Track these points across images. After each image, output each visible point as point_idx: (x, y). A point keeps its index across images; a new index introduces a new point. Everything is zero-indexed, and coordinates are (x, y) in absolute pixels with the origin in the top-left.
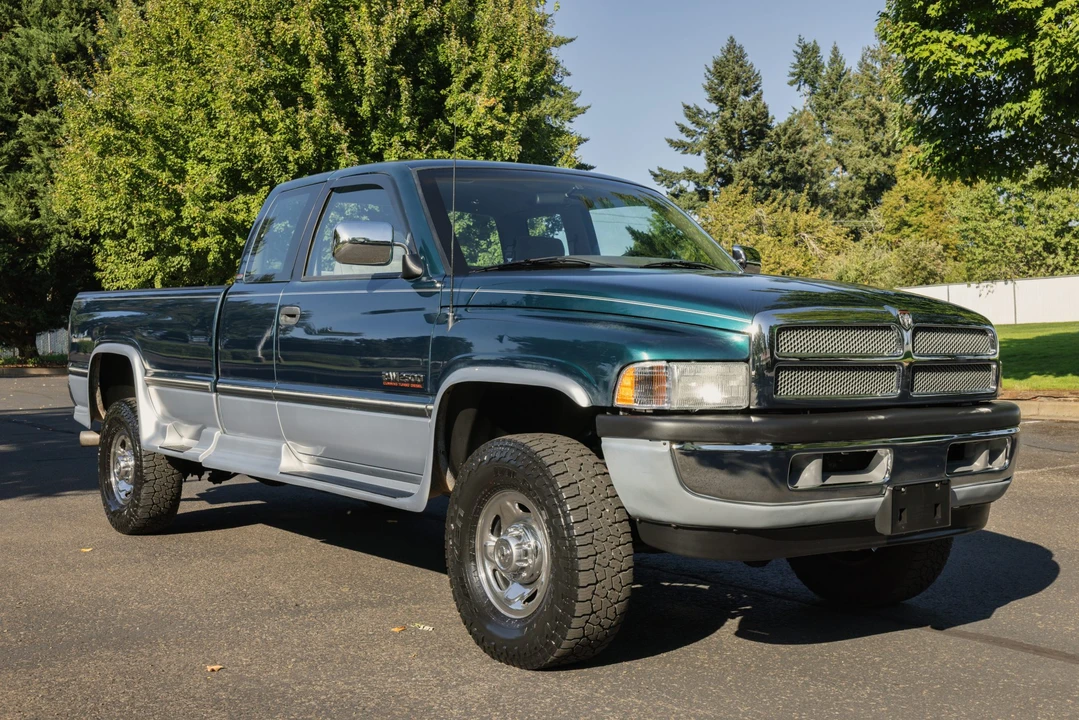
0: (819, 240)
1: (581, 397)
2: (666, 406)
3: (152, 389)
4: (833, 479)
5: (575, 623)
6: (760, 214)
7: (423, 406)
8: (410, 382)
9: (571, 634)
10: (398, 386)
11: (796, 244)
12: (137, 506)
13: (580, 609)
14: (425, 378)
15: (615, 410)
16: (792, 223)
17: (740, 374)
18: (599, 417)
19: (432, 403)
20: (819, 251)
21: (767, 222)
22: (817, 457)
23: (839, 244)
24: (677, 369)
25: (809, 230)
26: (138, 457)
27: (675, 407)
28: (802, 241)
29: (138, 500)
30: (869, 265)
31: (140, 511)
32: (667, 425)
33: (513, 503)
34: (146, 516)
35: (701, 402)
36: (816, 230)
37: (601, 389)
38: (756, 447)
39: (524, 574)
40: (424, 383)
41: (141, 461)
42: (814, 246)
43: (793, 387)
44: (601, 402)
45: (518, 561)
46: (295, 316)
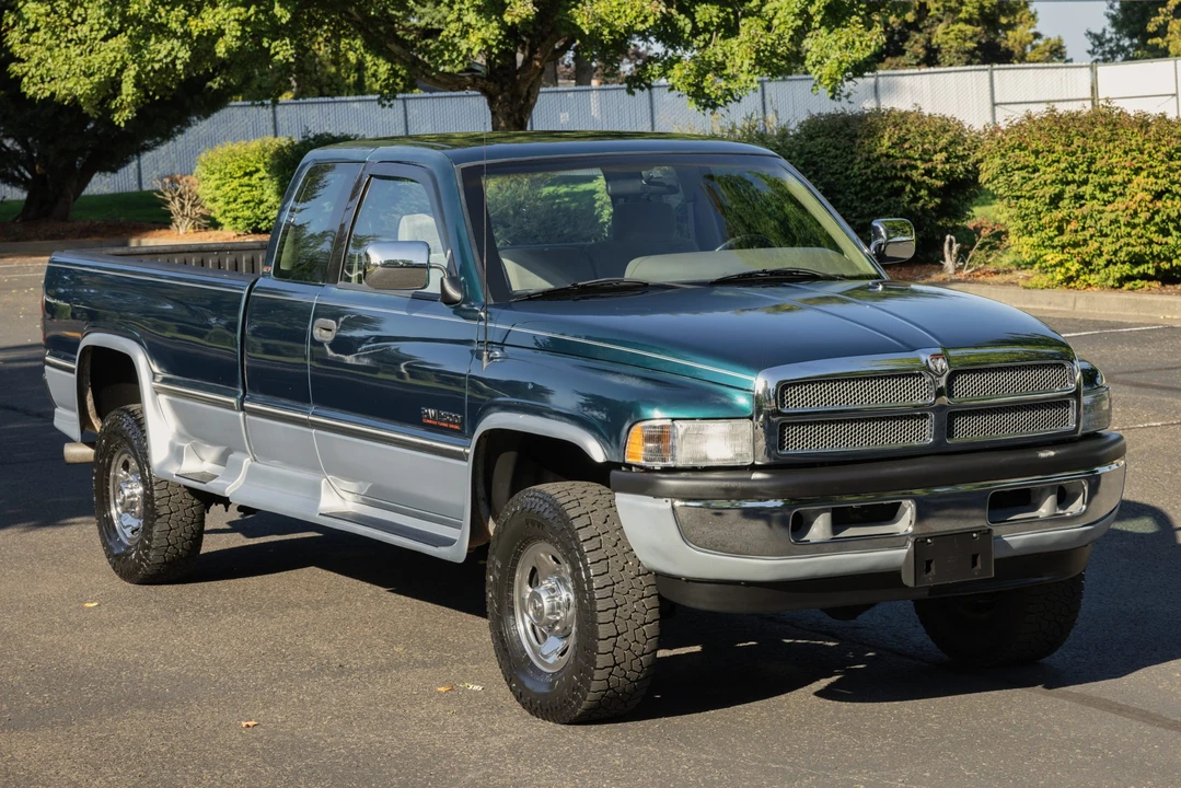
1: (597, 452)
2: (671, 464)
5: (598, 675)
7: (462, 450)
8: (448, 422)
9: (594, 686)
10: (437, 425)
12: (148, 547)
13: (601, 661)
14: (463, 419)
15: (629, 466)
17: (744, 431)
18: (613, 472)
19: (469, 447)
22: (825, 511)
24: (681, 426)
26: (147, 482)
27: (680, 463)
29: (150, 540)
31: (152, 554)
32: (672, 483)
33: (546, 553)
34: (161, 560)
35: (706, 459)
37: (614, 445)
38: (771, 504)
39: (557, 628)
40: (462, 424)
41: (152, 490)
43: (801, 443)
44: (616, 460)
45: (549, 614)
46: (330, 330)
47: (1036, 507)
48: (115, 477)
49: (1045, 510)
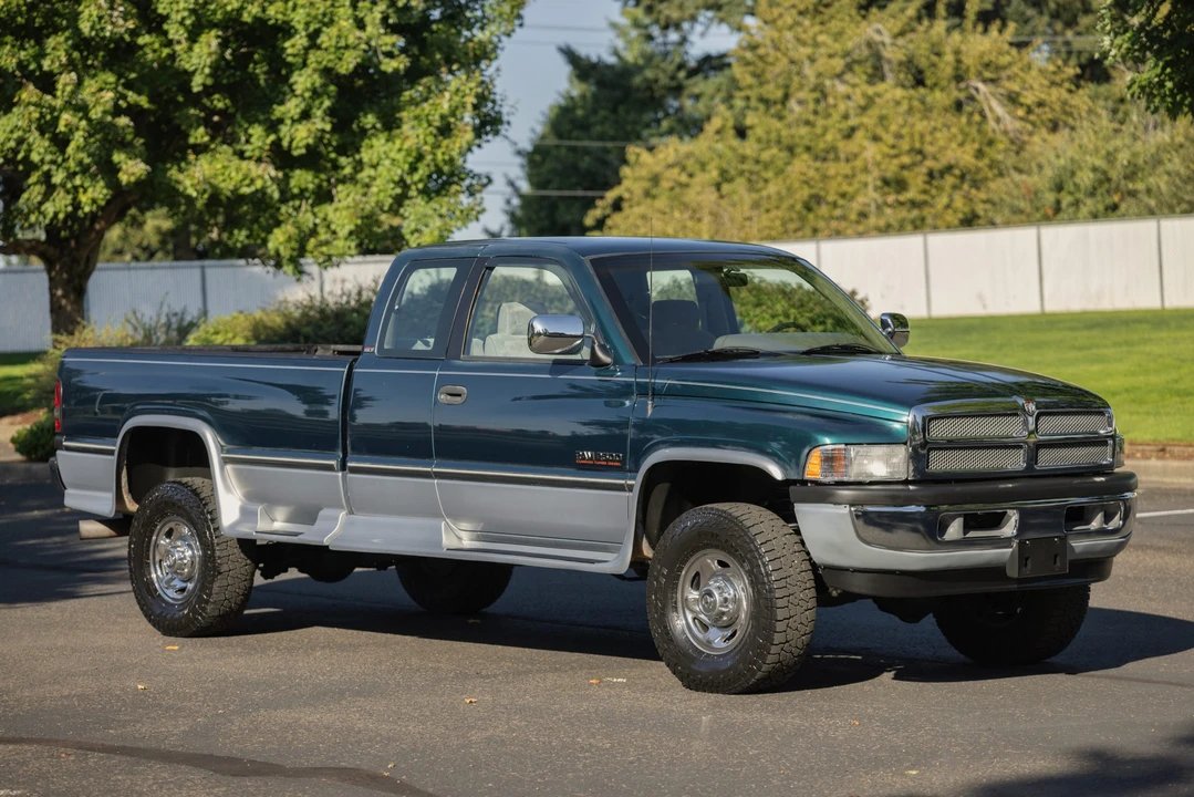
0: (1013, 99)
1: (777, 473)
2: (845, 479)
3: (226, 467)
4: (972, 534)
5: (774, 649)
6: (877, 38)
7: (623, 482)
8: (607, 460)
9: (770, 659)
10: (594, 464)
11: (959, 106)
12: (207, 602)
13: (778, 638)
14: (624, 457)
15: (804, 482)
16: (949, 58)
17: (901, 453)
18: (792, 488)
19: (634, 479)
20: (1011, 124)
21: (893, 54)
22: (959, 516)
23: (1057, 107)
24: (853, 451)
25: (988, 75)
26: (207, 546)
27: (852, 479)
28: (972, 98)
29: (209, 595)
30: (1123, 158)
31: (209, 608)
32: (845, 493)
33: (713, 560)
34: (216, 613)
35: (872, 475)
36: (1004, 74)
37: (793, 466)
38: (912, 509)
39: (725, 618)
40: (623, 461)
41: (213, 551)
42: (1000, 110)
43: (940, 463)
44: (794, 476)
45: (721, 606)
46: (460, 395)
47: (1088, 523)
48: (156, 545)
49: (1095, 524)
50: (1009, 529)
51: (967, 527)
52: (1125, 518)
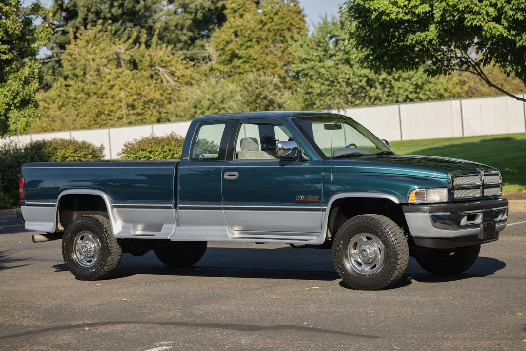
0: (172, 74)
1: (396, 200)
2: (425, 202)
3: (115, 209)
4: (469, 222)
5: (396, 271)
6: (119, 51)
7: (320, 207)
8: (312, 199)
9: (395, 275)
10: (305, 201)
11: (152, 77)
12: (105, 265)
13: (398, 267)
14: (320, 197)
15: (407, 204)
16: (148, 58)
17: (445, 192)
18: (403, 207)
19: (326, 206)
20: (173, 83)
21: (126, 57)
22: (465, 215)
23: (189, 76)
24: (429, 191)
25: (163, 65)
26: (104, 242)
27: (428, 202)
28: (156, 73)
29: (106, 263)
30: (219, 95)
31: (105, 268)
32: (426, 208)
33: (363, 237)
35: (434, 201)
36: (169, 64)
37: (403, 198)
38: (446, 213)
39: (370, 260)
40: (320, 199)
41: (107, 244)
42: (168, 78)
43: (458, 194)
44: (403, 202)
45: (370, 255)
46: (235, 175)
47: (498, 217)
48: (76, 243)
49: (500, 218)
50: (479, 220)
51: (468, 220)
52: (507, 215)
